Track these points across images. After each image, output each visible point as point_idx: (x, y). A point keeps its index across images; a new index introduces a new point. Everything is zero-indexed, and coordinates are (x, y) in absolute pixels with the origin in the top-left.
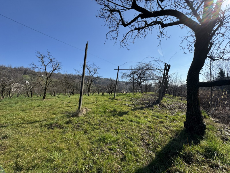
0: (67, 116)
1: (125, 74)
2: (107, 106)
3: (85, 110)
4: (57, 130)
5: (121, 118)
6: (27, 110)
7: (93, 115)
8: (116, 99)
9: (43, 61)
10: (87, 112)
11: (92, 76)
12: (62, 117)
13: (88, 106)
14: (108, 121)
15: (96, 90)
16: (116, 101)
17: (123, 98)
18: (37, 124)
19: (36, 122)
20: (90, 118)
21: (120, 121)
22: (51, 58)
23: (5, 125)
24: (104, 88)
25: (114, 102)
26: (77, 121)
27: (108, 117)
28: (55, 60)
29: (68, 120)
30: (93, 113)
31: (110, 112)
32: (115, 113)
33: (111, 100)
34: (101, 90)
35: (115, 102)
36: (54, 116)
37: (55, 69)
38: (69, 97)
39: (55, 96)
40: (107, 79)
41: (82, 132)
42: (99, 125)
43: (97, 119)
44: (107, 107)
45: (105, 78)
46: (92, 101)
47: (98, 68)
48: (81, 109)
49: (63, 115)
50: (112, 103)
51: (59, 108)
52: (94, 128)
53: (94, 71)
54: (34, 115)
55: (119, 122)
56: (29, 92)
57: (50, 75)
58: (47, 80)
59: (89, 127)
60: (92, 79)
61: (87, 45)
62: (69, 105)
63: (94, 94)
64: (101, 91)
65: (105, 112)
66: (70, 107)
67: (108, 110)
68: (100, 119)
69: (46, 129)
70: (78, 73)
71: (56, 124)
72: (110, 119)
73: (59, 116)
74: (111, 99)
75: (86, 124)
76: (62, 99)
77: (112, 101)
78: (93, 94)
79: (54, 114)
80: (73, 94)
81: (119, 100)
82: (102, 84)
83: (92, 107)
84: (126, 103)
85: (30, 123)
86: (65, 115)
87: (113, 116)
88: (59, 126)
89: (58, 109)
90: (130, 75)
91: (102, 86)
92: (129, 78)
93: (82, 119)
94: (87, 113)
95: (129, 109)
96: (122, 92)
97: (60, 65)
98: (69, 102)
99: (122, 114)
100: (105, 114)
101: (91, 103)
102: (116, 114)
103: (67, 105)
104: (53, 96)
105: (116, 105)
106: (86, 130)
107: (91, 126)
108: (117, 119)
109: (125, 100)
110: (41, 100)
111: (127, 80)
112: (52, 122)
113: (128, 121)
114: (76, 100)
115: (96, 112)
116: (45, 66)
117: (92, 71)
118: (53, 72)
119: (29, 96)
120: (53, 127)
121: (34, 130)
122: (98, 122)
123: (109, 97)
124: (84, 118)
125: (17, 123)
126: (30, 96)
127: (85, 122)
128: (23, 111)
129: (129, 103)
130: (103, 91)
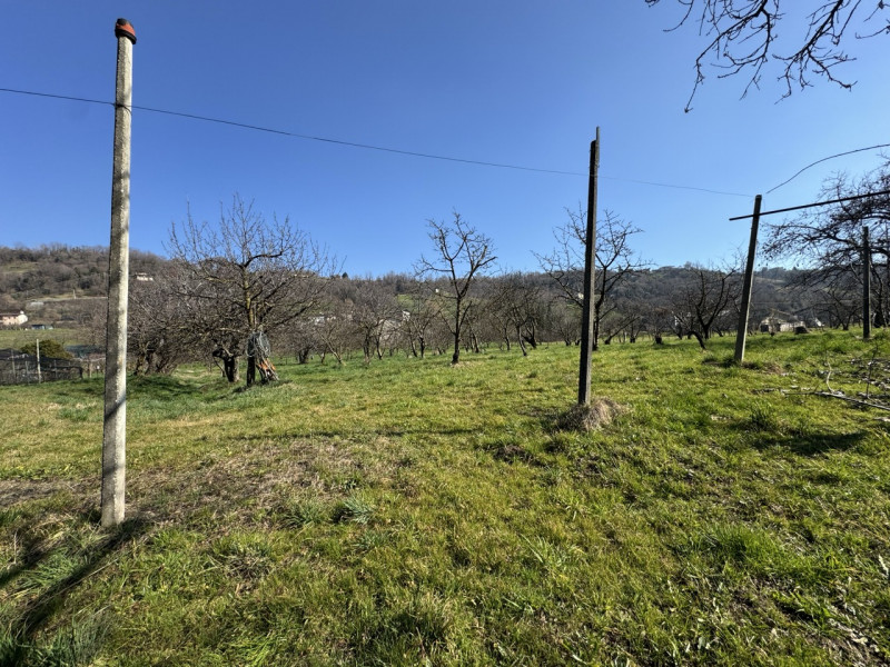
0: (542, 423)
1: (790, 230)
2: (702, 397)
3: (604, 408)
4: (521, 467)
5: (817, 465)
6: (427, 393)
7: (644, 432)
8: (752, 366)
9: (444, 247)
10: (613, 415)
11: (605, 267)
12: (524, 424)
13: (609, 391)
14: (730, 467)
15: (622, 324)
16: (754, 374)
17: (798, 359)
18: (463, 439)
19: (459, 431)
20: (637, 443)
21: (811, 479)
22: (465, 230)
23: (397, 430)
24: (661, 315)
25: (741, 382)
26: (585, 448)
27: (729, 449)
28: (476, 234)
29: (548, 438)
30: (643, 422)
31: (733, 427)
32: (763, 433)
33: (720, 370)
34: (644, 321)
35: (745, 377)
36: (500, 419)
37: (478, 266)
38: (525, 354)
39: (477, 351)
40: (670, 272)
41: (615, 494)
42: (688, 478)
43: (671, 452)
44: (708, 403)
45: (656, 268)
46: (623, 374)
47: (628, 231)
48: (588, 402)
49: (525, 419)
50: (730, 382)
51: (506, 393)
52: (669, 490)
53: (611, 247)
54: (447, 409)
55: (808, 486)
56: (415, 342)
57: (466, 288)
58: (459, 303)
59: (640, 481)
60: (605, 281)
61: (594, 145)
62: (537, 383)
63: (614, 341)
64: (642, 327)
65: (702, 424)
66: (540, 390)
67: (714, 418)
68: (685, 452)
69: (490, 460)
70: (548, 267)
71: (515, 448)
72: (740, 459)
73: (518, 421)
74: (720, 365)
75: (623, 464)
76: (505, 363)
77: (728, 375)
78: (607, 342)
79: (498, 411)
80: (534, 345)
81: (771, 368)
82: (644, 297)
83: (632, 398)
84: (830, 386)
85: (445, 433)
86: (534, 420)
87: (759, 446)
88: (525, 456)
89: (503, 397)
90: (828, 232)
91: (647, 305)
92: (822, 248)
93: (602, 444)
94: (615, 422)
95: (862, 421)
96: (765, 329)
97: (489, 249)
98: (533, 376)
99: (812, 443)
100: (705, 433)
101: (619, 381)
102: (772, 442)
103: (529, 383)
104: (470, 351)
105: (754, 392)
106: (630, 488)
107: (647, 477)
108: (782, 465)
109: (807, 368)
110: (449, 365)
111: (804, 259)
112: (502, 438)
113: (877, 493)
114: (552, 367)
115: (654, 420)
116: (451, 260)
117: (603, 248)
118: (471, 275)
119: (415, 355)
120: (509, 455)
121: (462, 457)
122: (677, 467)
123: (700, 357)
124: (610, 440)
125: (418, 428)
126: (419, 353)
127: (615, 456)
128: (418, 395)
129: (847, 388)
130: (651, 328)
